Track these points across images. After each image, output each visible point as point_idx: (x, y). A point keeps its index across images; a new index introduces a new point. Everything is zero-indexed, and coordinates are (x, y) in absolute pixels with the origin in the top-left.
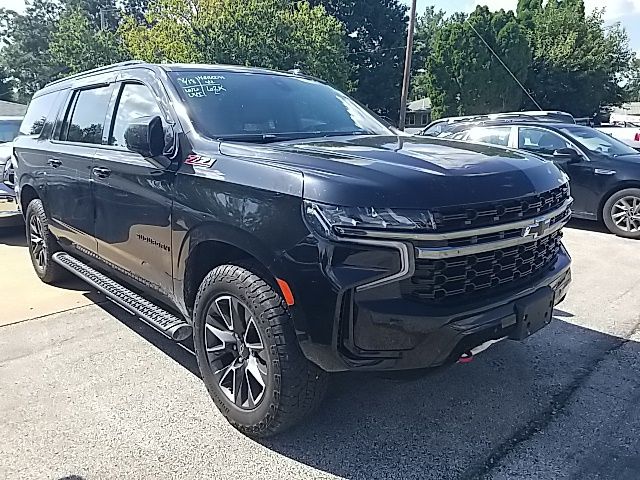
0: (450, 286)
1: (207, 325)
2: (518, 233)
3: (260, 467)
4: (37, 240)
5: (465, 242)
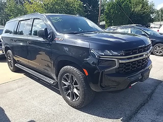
0: (127, 69)
1: (62, 81)
2: (142, 56)
3: (79, 116)
4: (10, 61)
5: (131, 58)
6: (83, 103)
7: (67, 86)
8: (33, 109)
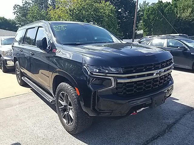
0: (128, 91)
1: (59, 100)
2: (152, 74)
3: (72, 143)
4: (18, 73)
5: (133, 77)
6: (77, 128)
7: (63, 107)
8: (25, 129)
